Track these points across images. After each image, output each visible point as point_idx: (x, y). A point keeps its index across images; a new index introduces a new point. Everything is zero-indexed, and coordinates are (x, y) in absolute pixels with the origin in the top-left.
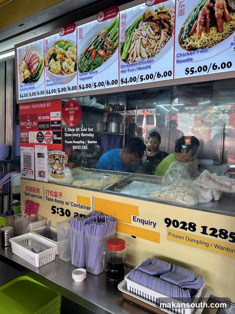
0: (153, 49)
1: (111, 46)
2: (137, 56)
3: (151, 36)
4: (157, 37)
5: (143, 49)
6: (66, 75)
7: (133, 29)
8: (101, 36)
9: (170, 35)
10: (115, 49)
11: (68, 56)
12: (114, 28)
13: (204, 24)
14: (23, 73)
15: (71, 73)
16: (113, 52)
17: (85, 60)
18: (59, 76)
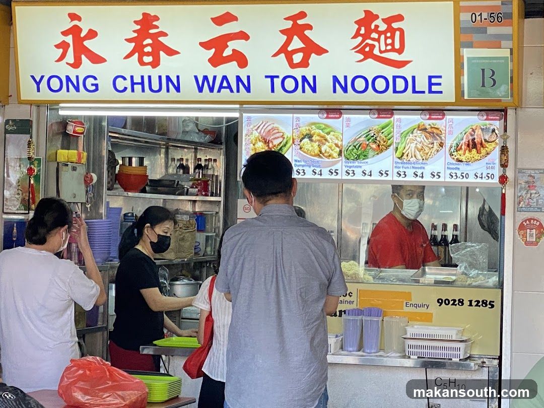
0: (427, 154)
1: (385, 142)
2: (412, 157)
3: (425, 144)
4: (431, 146)
5: (418, 152)
6: (327, 160)
7: (408, 133)
8: (373, 131)
9: (442, 146)
10: (389, 146)
11: (331, 141)
12: (388, 128)
13: (468, 145)
14: (254, 145)
15: (334, 158)
16: (387, 148)
17: (353, 150)
18: (316, 158)
